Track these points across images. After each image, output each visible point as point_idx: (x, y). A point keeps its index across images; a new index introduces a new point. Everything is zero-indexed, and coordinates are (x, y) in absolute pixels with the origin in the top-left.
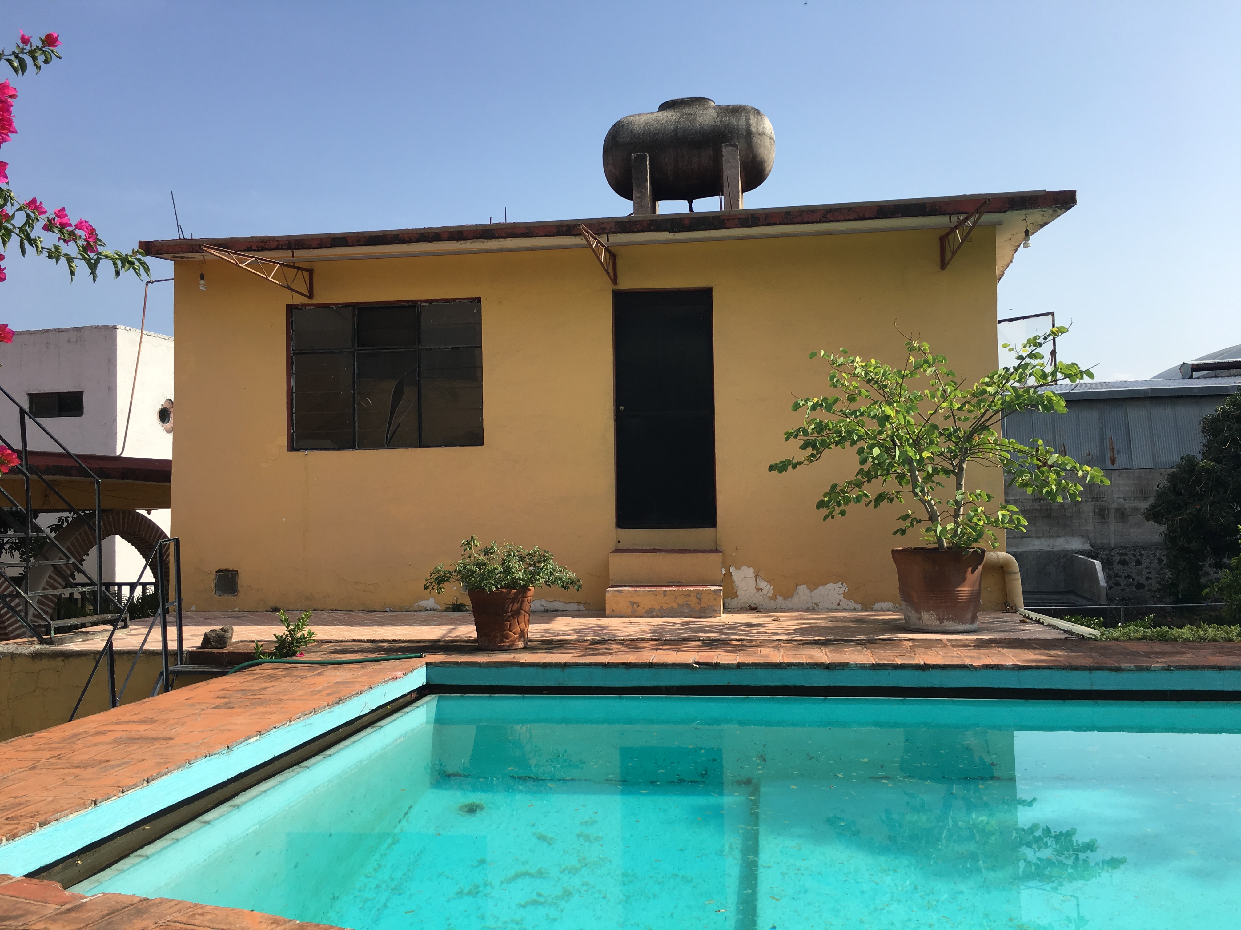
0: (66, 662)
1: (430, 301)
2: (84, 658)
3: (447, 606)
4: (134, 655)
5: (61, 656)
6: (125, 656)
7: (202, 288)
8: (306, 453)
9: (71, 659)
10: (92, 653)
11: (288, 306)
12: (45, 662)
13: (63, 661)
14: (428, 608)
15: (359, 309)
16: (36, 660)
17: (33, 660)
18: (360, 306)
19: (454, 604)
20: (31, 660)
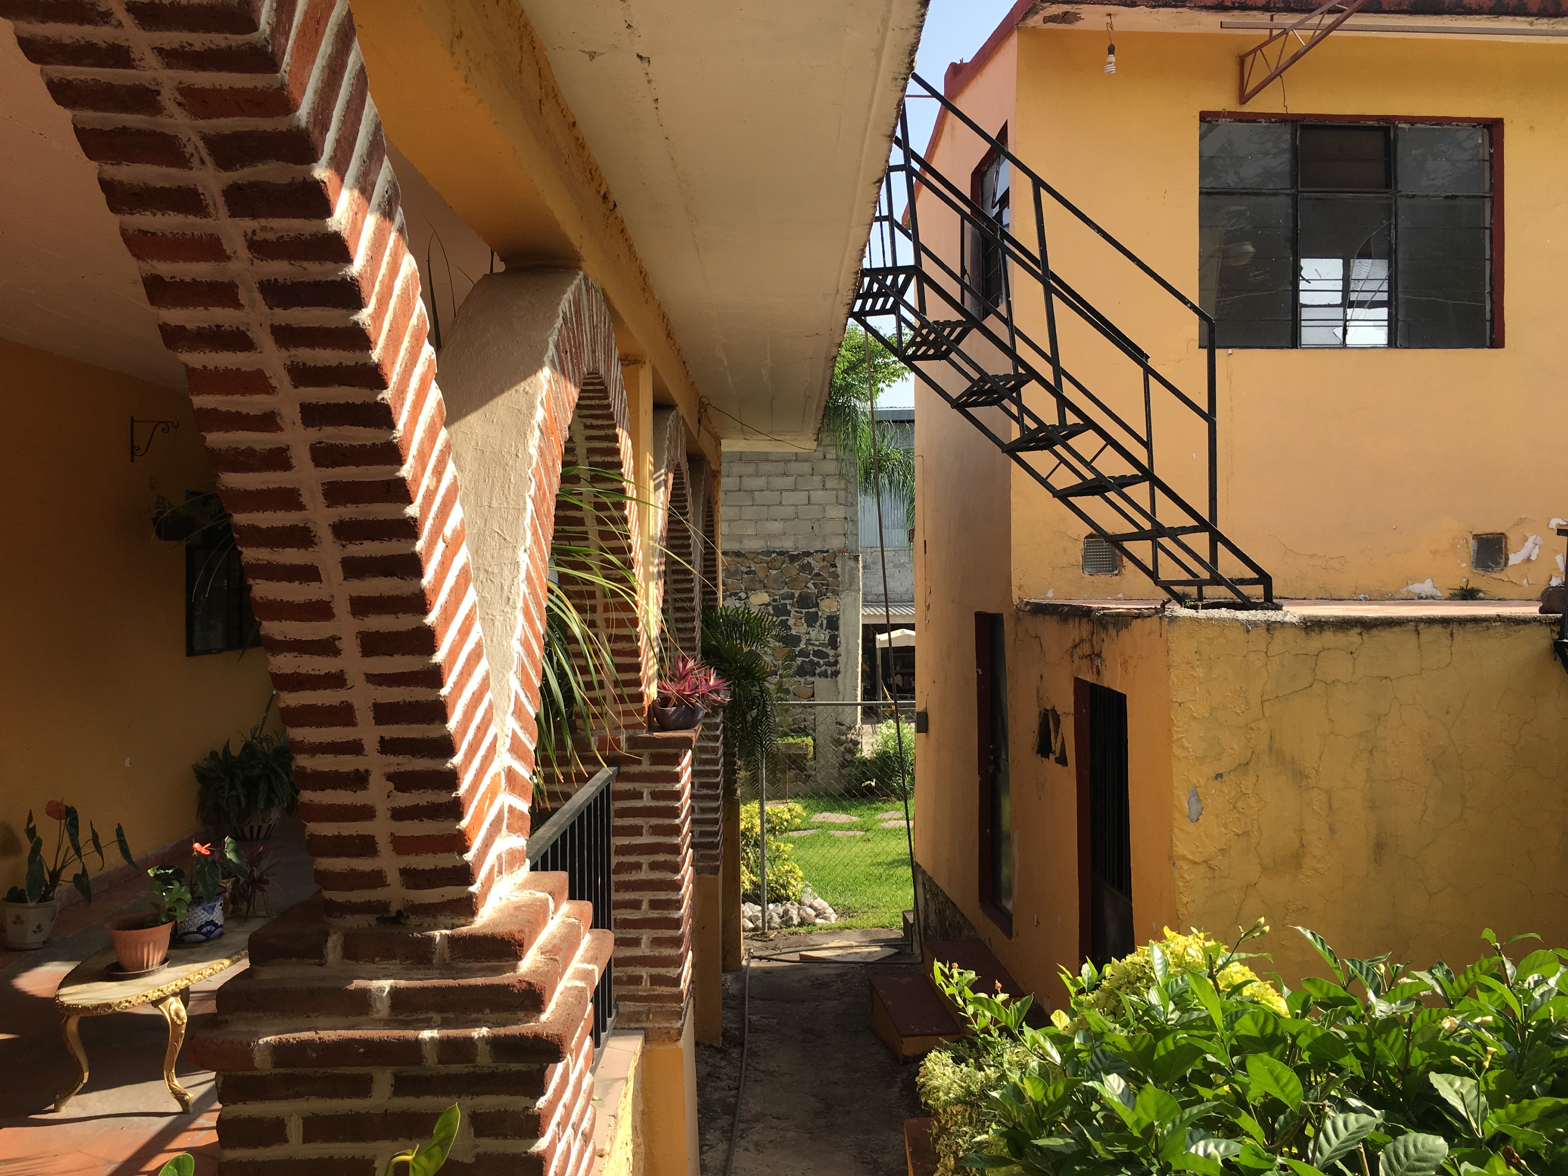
0: (1365, 636)
1: (1412, 120)
2: (1397, 629)
3: (1451, 592)
4: (1485, 624)
5: (1356, 626)
6: (1469, 626)
7: (1112, 68)
8: (1230, 351)
9: (1374, 632)
10: (1411, 621)
11: (1204, 117)
12: (1329, 638)
13: (1360, 634)
14: (1424, 595)
15: (1303, 127)
16: (1313, 634)
17: (1308, 634)
18: (1305, 123)
19: (1462, 589)
20: (1303, 632)
